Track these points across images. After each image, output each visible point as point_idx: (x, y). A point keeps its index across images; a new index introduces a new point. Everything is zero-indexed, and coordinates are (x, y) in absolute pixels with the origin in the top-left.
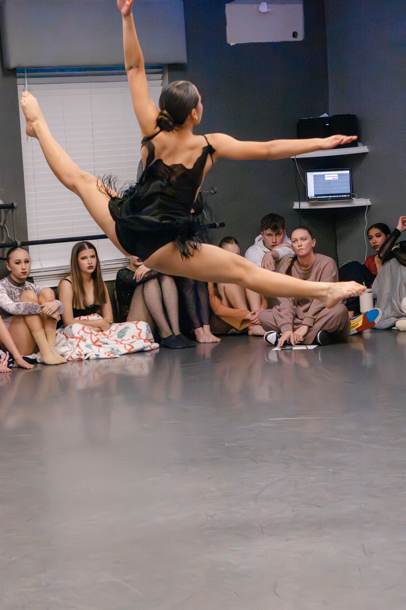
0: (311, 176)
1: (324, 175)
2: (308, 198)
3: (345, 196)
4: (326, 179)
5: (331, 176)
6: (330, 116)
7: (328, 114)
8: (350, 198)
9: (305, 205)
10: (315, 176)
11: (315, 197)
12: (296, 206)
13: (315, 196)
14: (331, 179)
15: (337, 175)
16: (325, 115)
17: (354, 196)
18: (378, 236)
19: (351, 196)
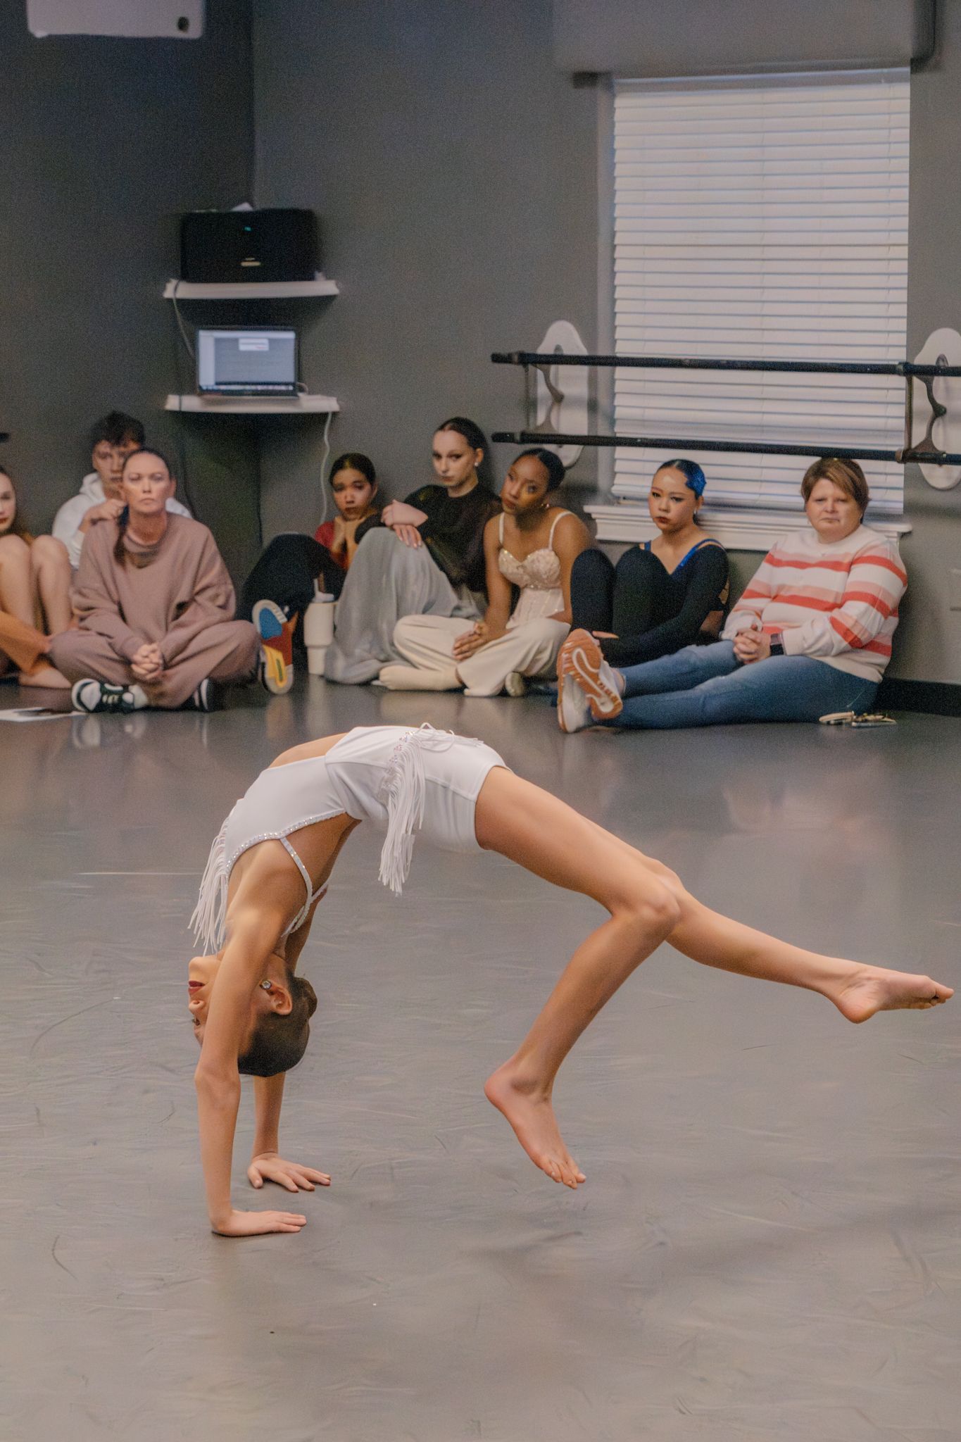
0: (207, 340)
1: (236, 340)
2: (200, 387)
3: (283, 388)
4: (242, 348)
5: (253, 342)
6: (258, 208)
7: (252, 204)
8: (293, 393)
9: (192, 403)
10: (217, 341)
11: (216, 387)
12: (173, 403)
13: (218, 384)
14: (253, 348)
15: (266, 341)
16: (245, 207)
17: (302, 390)
18: (358, 486)
19: (297, 388)
